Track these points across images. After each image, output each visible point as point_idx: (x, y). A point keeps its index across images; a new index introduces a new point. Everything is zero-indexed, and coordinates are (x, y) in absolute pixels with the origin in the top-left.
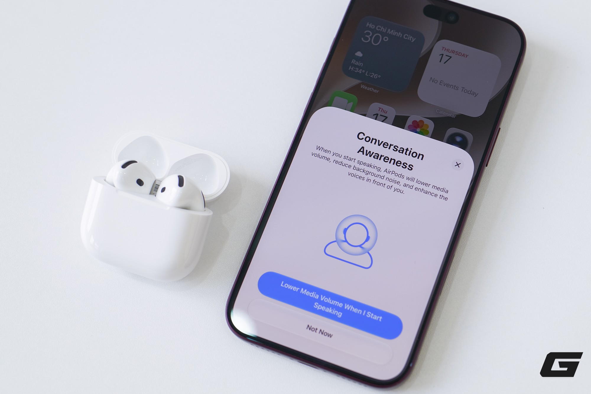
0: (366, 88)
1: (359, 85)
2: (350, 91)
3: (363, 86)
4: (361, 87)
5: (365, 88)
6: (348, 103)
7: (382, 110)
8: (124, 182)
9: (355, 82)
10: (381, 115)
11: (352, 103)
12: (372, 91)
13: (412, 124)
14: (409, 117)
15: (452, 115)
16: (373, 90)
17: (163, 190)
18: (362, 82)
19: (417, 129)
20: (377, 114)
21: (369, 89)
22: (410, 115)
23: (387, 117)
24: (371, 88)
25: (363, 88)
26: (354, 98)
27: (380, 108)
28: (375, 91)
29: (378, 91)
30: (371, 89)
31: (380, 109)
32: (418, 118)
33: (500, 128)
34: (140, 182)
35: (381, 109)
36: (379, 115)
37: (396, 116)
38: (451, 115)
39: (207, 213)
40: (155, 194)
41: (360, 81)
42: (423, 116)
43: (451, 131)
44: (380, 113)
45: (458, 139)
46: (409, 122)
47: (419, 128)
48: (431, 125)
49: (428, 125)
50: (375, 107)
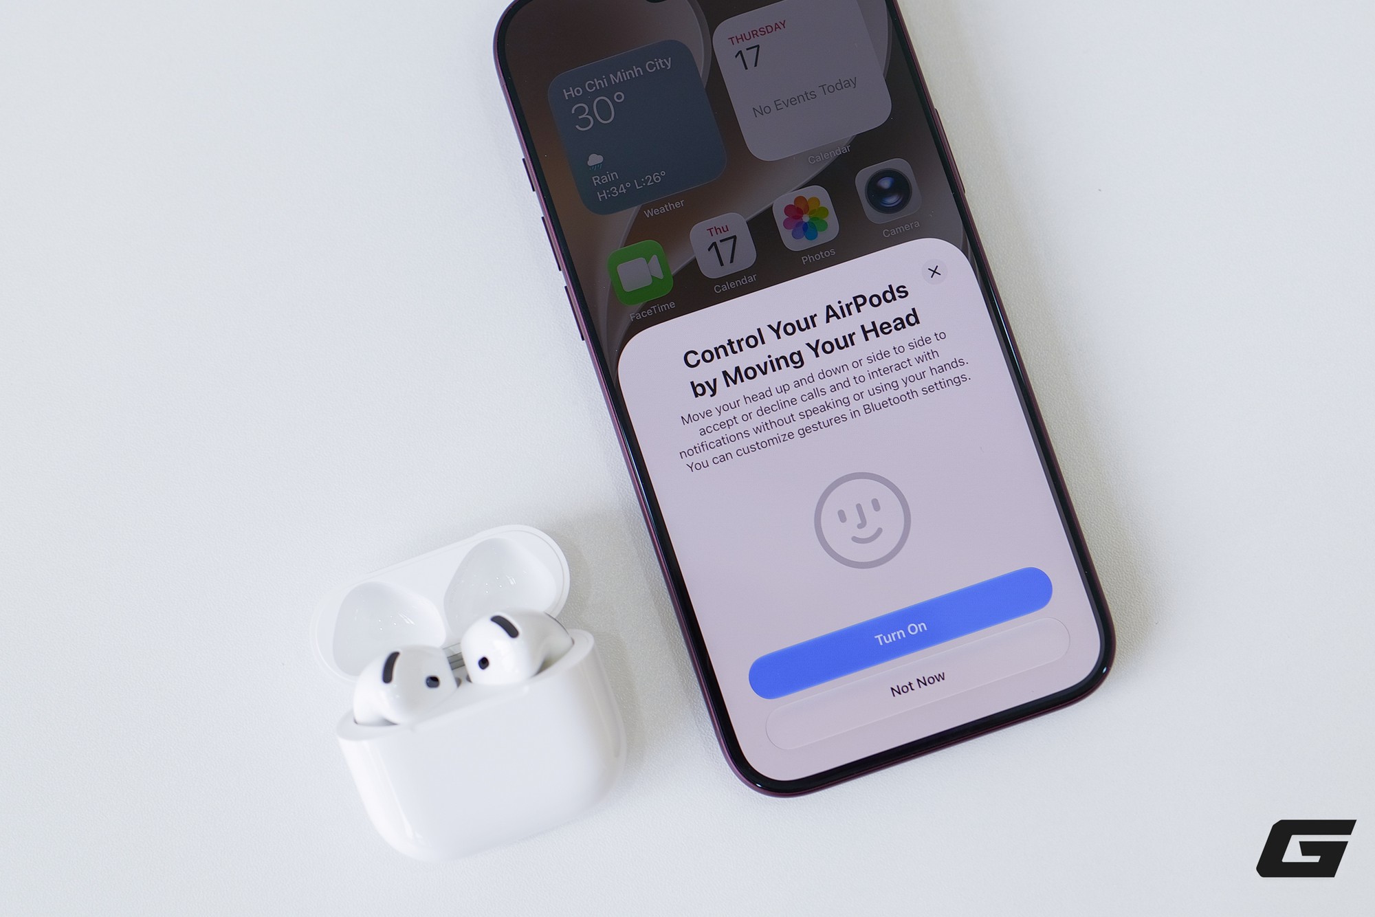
0: (656, 212)
1: (640, 215)
2: (632, 238)
3: (648, 211)
4: (648, 217)
6: (647, 263)
7: (716, 230)
8: (409, 703)
9: (629, 215)
10: (721, 241)
11: (654, 256)
12: (671, 209)
13: (787, 217)
14: (771, 208)
15: (841, 150)
16: (672, 206)
17: (484, 663)
18: (640, 206)
19: (803, 218)
20: (714, 244)
21: (663, 210)
22: (770, 204)
24: (666, 206)
25: (652, 215)
26: (650, 244)
27: (710, 229)
28: (677, 205)
29: (681, 202)
30: (668, 207)
31: (711, 232)
32: (789, 198)
33: (936, 109)
34: (433, 681)
35: (713, 231)
36: (719, 244)
37: (748, 223)
38: (839, 150)
39: (585, 646)
40: (468, 679)
41: (636, 207)
42: (795, 188)
43: (862, 179)
44: (717, 238)
45: (886, 183)
46: (780, 217)
47: (804, 215)
48: (819, 194)
49: (816, 200)
50: (700, 235)
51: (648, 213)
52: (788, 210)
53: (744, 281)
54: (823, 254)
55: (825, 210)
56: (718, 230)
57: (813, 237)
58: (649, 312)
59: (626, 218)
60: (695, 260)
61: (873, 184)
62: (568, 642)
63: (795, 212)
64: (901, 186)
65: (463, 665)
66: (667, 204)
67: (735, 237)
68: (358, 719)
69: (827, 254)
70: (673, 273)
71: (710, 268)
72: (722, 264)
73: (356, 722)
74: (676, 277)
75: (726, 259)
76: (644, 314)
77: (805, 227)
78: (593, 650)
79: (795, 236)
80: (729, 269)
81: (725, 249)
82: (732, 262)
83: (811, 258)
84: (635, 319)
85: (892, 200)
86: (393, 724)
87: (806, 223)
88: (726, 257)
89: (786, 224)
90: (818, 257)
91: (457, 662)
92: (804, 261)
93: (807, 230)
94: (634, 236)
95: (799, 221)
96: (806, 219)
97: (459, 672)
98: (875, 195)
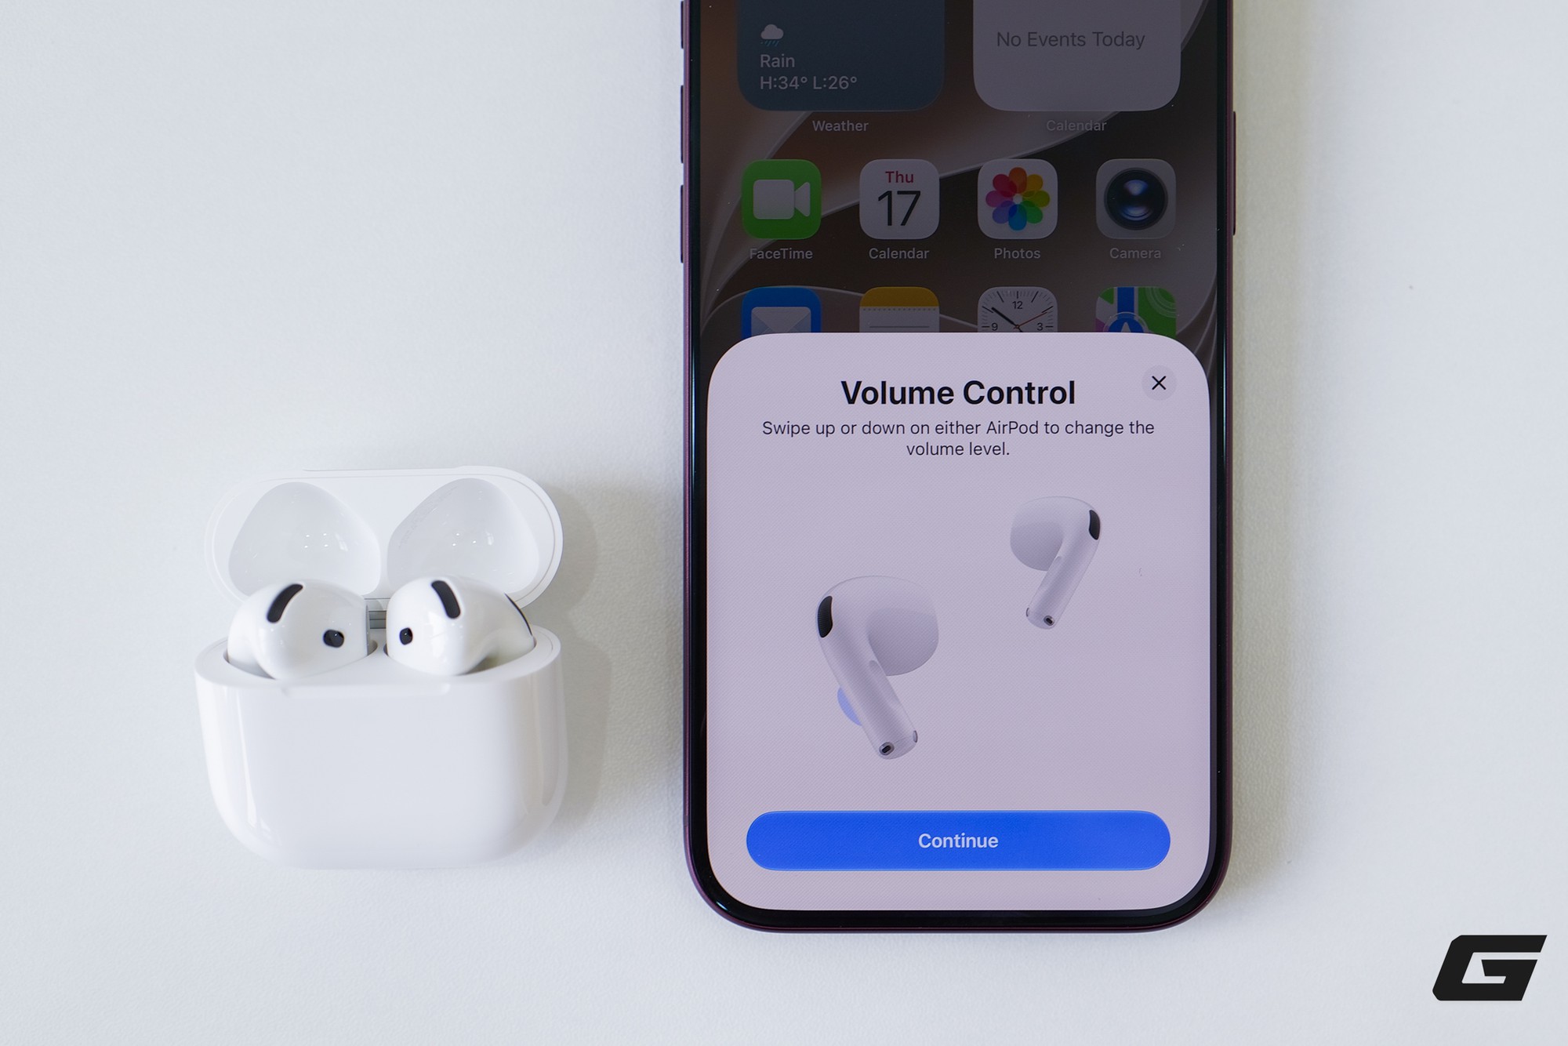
0: (828, 127)
1: (806, 125)
2: (787, 150)
3: (819, 122)
4: (816, 130)
5: (826, 127)
6: (795, 190)
7: (897, 176)
8: (293, 656)
9: (790, 121)
10: (899, 193)
11: (807, 184)
12: (848, 130)
13: (994, 189)
14: (977, 171)
15: (1093, 126)
16: (851, 126)
17: (407, 636)
18: (810, 112)
19: (1014, 197)
20: (889, 194)
21: (838, 127)
22: (977, 166)
23: (919, 192)
24: (843, 123)
25: (822, 129)
26: (806, 166)
27: (890, 173)
28: (859, 127)
29: (865, 124)
30: (846, 126)
31: (890, 176)
32: (1003, 166)
33: (1235, 113)
34: (333, 639)
35: (893, 176)
36: (894, 195)
37: (941, 180)
38: (1091, 125)
39: (546, 654)
40: (386, 651)
41: (804, 113)
42: (1017, 155)
43: (1108, 171)
44: (895, 187)
45: (1136, 188)
46: (985, 186)
47: (1017, 195)
48: (1047, 175)
49: (1038, 180)
50: (875, 175)
51: (818, 126)
52: (999, 180)
53: (911, 255)
54: (1024, 253)
55: (1046, 198)
56: (900, 177)
57: (1018, 226)
58: (776, 254)
59: (787, 122)
60: (856, 207)
61: (1118, 185)
62: (529, 641)
63: (1006, 186)
64: (1155, 198)
65: (384, 627)
66: (846, 122)
67: (918, 194)
68: (230, 654)
69: (1029, 254)
70: (823, 213)
71: (873, 223)
72: (890, 223)
73: (227, 659)
74: (826, 220)
75: (897, 217)
76: (769, 255)
77: (1014, 210)
78: (554, 664)
79: (996, 217)
80: (897, 233)
81: (901, 205)
82: (904, 223)
83: (1007, 253)
84: (755, 257)
85: (1136, 213)
86: (268, 676)
87: (1016, 206)
88: (899, 213)
89: (990, 198)
90: (1016, 254)
91: (377, 620)
92: (996, 254)
93: (1013, 215)
94: (790, 149)
95: (1008, 199)
96: (1018, 199)
97: (375, 635)
98: (1118, 197)
